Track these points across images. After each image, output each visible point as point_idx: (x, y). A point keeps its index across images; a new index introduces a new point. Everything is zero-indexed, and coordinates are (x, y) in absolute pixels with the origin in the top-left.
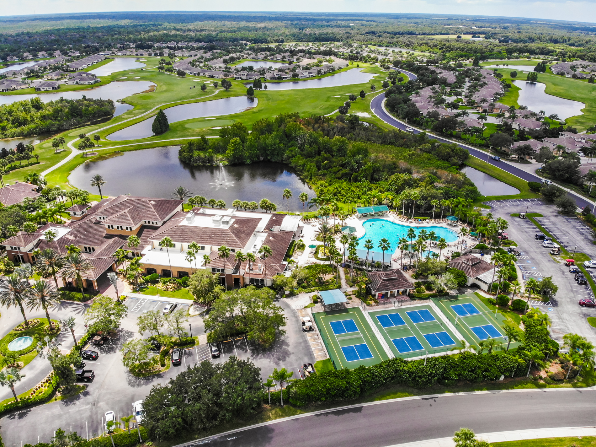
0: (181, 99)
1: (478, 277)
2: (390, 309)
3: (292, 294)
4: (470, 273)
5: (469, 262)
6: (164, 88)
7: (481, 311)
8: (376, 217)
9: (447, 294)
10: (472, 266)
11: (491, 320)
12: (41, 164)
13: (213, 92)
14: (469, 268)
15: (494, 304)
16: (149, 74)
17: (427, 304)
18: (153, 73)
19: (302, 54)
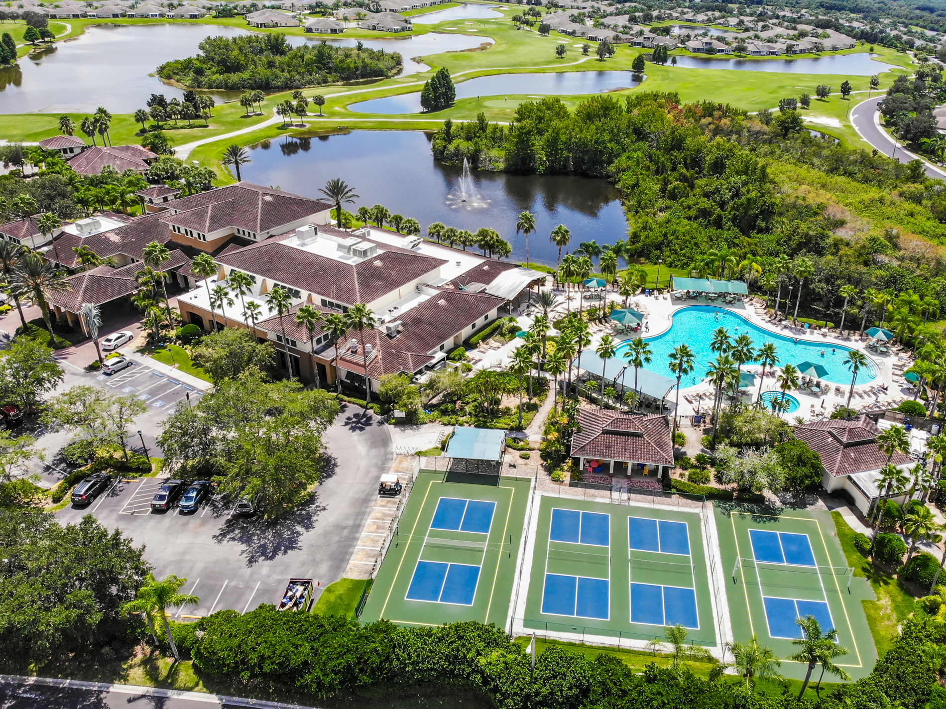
0: (513, 66)
1: (852, 476)
2: (598, 500)
3: (410, 421)
4: (833, 461)
5: (842, 434)
6: (503, 47)
7: (823, 560)
8: (719, 303)
9: (760, 500)
10: (847, 446)
11: (831, 591)
12: (211, 128)
13: (576, 60)
14: (838, 450)
15: (864, 553)
16: (495, 26)
17: (696, 511)
18: (503, 26)
19: (775, 21)
